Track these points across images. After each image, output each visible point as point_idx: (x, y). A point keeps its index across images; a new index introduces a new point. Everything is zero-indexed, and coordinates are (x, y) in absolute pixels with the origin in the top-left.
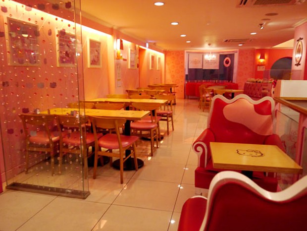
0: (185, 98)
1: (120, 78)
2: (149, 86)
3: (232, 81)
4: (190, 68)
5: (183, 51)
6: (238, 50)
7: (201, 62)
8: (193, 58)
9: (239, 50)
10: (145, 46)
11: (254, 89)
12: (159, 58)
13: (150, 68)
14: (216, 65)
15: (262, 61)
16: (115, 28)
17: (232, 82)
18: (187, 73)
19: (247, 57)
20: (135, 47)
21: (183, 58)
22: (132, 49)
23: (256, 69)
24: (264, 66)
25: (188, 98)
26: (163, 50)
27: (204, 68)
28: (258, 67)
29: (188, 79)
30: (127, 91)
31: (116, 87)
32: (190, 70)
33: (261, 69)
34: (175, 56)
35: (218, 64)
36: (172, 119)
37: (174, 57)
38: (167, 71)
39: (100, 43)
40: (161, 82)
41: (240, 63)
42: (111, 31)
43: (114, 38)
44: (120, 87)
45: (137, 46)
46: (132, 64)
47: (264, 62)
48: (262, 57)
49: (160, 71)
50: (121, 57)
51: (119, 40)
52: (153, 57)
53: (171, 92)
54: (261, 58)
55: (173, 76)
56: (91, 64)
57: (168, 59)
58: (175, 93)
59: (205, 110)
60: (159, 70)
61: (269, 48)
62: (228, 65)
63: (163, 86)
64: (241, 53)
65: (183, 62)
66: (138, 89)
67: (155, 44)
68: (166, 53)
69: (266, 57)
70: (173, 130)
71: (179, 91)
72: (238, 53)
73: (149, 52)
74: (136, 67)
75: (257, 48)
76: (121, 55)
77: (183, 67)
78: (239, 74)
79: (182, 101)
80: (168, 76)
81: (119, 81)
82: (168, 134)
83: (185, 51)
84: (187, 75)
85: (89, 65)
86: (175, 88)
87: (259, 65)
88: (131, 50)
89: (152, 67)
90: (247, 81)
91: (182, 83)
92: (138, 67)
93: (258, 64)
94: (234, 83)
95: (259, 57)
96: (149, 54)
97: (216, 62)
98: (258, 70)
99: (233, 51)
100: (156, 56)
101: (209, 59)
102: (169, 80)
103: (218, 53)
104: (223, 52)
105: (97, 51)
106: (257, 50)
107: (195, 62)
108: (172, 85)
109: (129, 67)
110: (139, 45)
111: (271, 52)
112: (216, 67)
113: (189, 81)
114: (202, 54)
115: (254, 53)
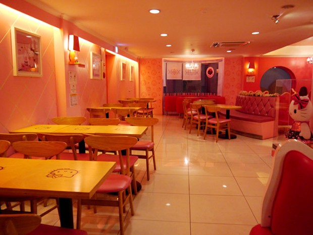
0: (163, 114)
1: (75, 92)
2: (120, 101)
3: (216, 93)
4: (167, 79)
5: (161, 60)
6: (223, 58)
7: (181, 72)
8: (171, 67)
9: (225, 58)
10: (114, 51)
11: (252, 104)
12: (132, 67)
13: (122, 79)
14: (197, 75)
15: (251, 70)
16: (65, 17)
17: (216, 95)
18: (165, 85)
19: (234, 66)
20: (100, 50)
21: (161, 66)
22: (95, 53)
23: (245, 80)
24: (254, 77)
25: (167, 115)
26: (136, 57)
27: (184, 79)
28: (247, 78)
29: (167, 91)
30: (88, 109)
31: (68, 106)
32: (168, 81)
33: (251, 80)
34: (151, 64)
35: (200, 75)
36: (153, 153)
37: (149, 66)
38: (142, 82)
39: (38, 38)
40: (135, 96)
41: (226, 73)
42: (58, 22)
43: (64, 34)
44: (76, 105)
45: (103, 49)
46: (96, 72)
47: (253, 72)
48: (252, 66)
49: (133, 82)
50: (77, 61)
51: (72, 37)
52: (124, 66)
53: (148, 109)
54: (250, 68)
55: (149, 89)
56: (20, 70)
57: (143, 68)
58: (152, 109)
59: (192, 132)
60: (131, 81)
61: (258, 56)
62: (211, 76)
63: (137, 102)
64: (228, 61)
65: (161, 72)
66: (104, 106)
67: (126, 48)
68: (140, 61)
69: (256, 66)
70: (155, 169)
71: (157, 106)
72: (223, 62)
73: (119, 59)
74: (101, 77)
75: (245, 56)
76: (76, 58)
77: (160, 77)
78: (226, 86)
79: (161, 119)
80: (144, 89)
81: (73, 97)
82: (148, 179)
83: (163, 59)
84: (165, 87)
85: (15, 72)
86: (152, 103)
87: (248, 75)
88: (93, 54)
89: (123, 77)
90: (241, 94)
91: (159, 96)
92: (104, 77)
93: (247, 73)
94: (220, 96)
95: (248, 66)
96: (119, 61)
97: (197, 73)
98: (247, 81)
99: (217, 60)
100: (129, 65)
101: (191, 69)
102: (144, 92)
103: (200, 62)
104: (205, 61)
105: (32, 50)
106: (246, 58)
107: (174, 72)
108: (149, 99)
109: (91, 77)
110: (105, 48)
111: (261, 60)
112: (197, 77)
113: (168, 94)
114: (182, 63)
115: (242, 61)
